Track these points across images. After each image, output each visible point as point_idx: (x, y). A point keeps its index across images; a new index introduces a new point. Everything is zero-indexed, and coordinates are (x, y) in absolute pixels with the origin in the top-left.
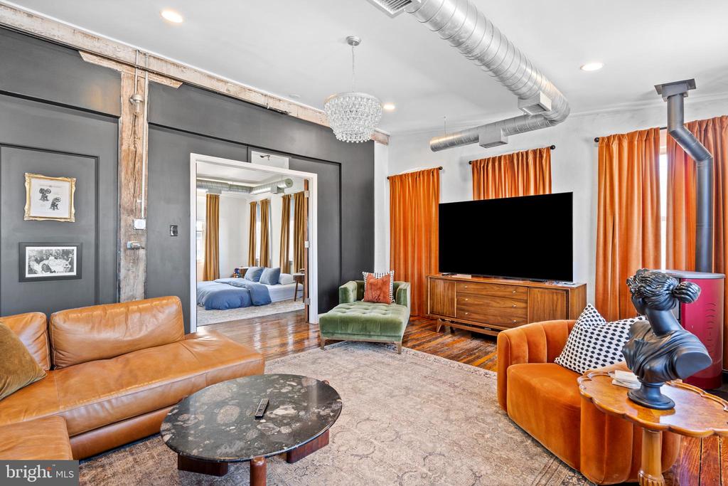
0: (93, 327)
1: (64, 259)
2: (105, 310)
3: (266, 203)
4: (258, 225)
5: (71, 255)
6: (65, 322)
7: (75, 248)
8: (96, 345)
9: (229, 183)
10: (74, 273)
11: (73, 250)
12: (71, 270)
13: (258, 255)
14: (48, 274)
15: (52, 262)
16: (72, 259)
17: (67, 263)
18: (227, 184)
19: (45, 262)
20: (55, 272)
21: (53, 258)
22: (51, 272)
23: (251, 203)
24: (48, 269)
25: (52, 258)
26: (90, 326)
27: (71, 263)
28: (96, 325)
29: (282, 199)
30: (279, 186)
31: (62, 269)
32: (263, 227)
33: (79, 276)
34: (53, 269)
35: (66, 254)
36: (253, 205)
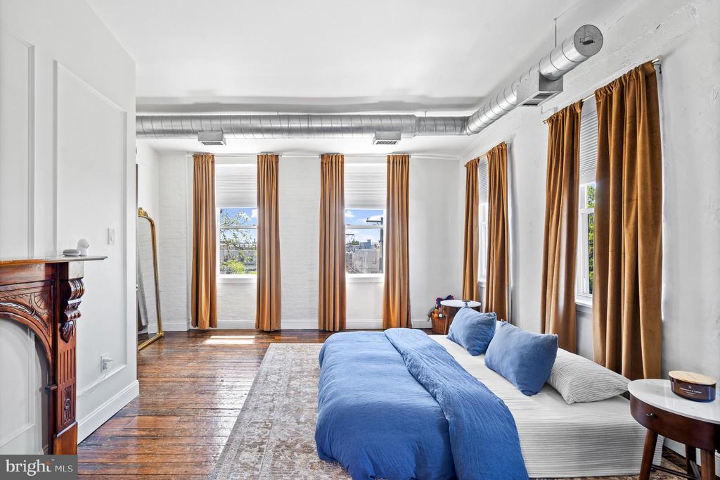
3: (500, 154)
4: (483, 207)
9: (419, 114)
13: (481, 276)
18: (413, 116)
23: (467, 166)
29: (547, 127)
30: (545, 71)
32: (494, 212)
36: (472, 167)
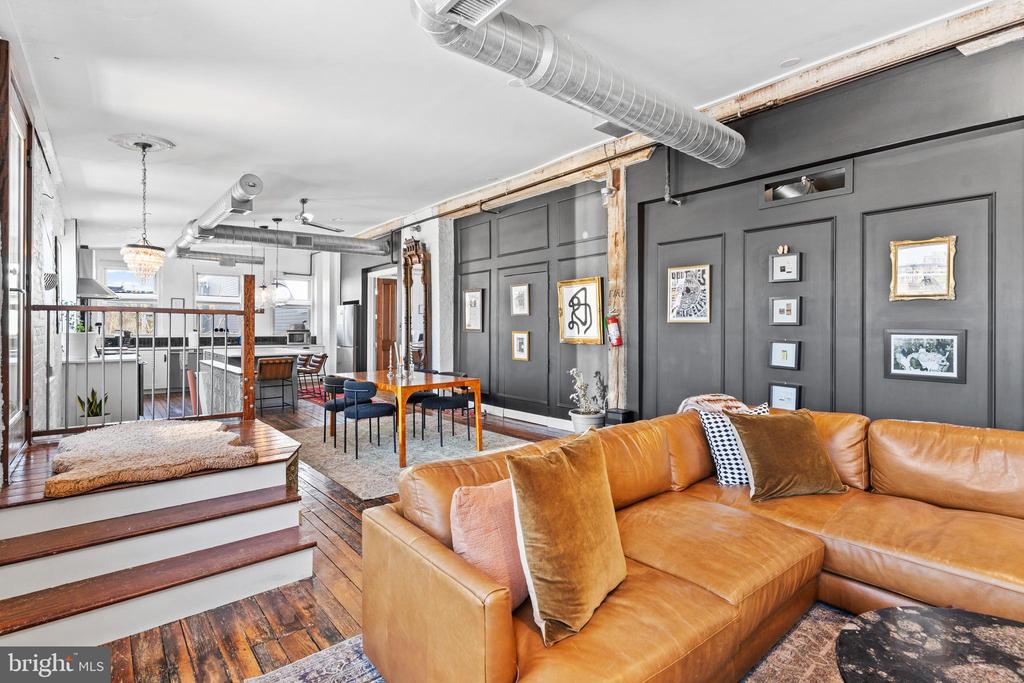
0: (918, 452)
1: (939, 352)
2: (943, 432)
5: (948, 348)
6: (882, 434)
7: (955, 338)
8: (920, 478)
10: (954, 374)
11: (952, 341)
12: (950, 369)
14: (918, 372)
15: (922, 356)
16: (951, 354)
17: (944, 358)
19: (914, 355)
20: (926, 369)
21: (924, 350)
22: (922, 369)
24: (917, 364)
25: (922, 350)
26: (915, 448)
27: (950, 359)
28: (925, 451)
31: (937, 367)
33: (962, 379)
34: (924, 365)
35: (941, 347)
